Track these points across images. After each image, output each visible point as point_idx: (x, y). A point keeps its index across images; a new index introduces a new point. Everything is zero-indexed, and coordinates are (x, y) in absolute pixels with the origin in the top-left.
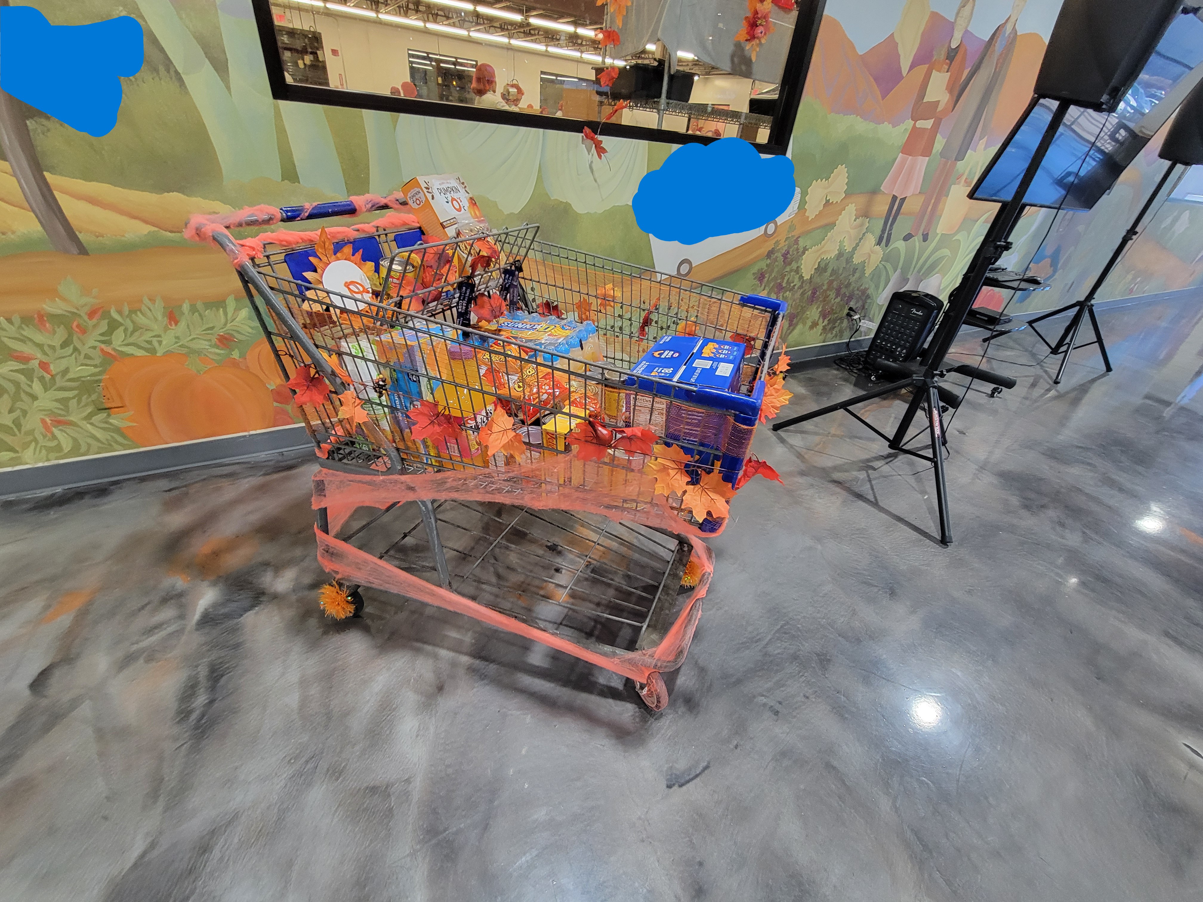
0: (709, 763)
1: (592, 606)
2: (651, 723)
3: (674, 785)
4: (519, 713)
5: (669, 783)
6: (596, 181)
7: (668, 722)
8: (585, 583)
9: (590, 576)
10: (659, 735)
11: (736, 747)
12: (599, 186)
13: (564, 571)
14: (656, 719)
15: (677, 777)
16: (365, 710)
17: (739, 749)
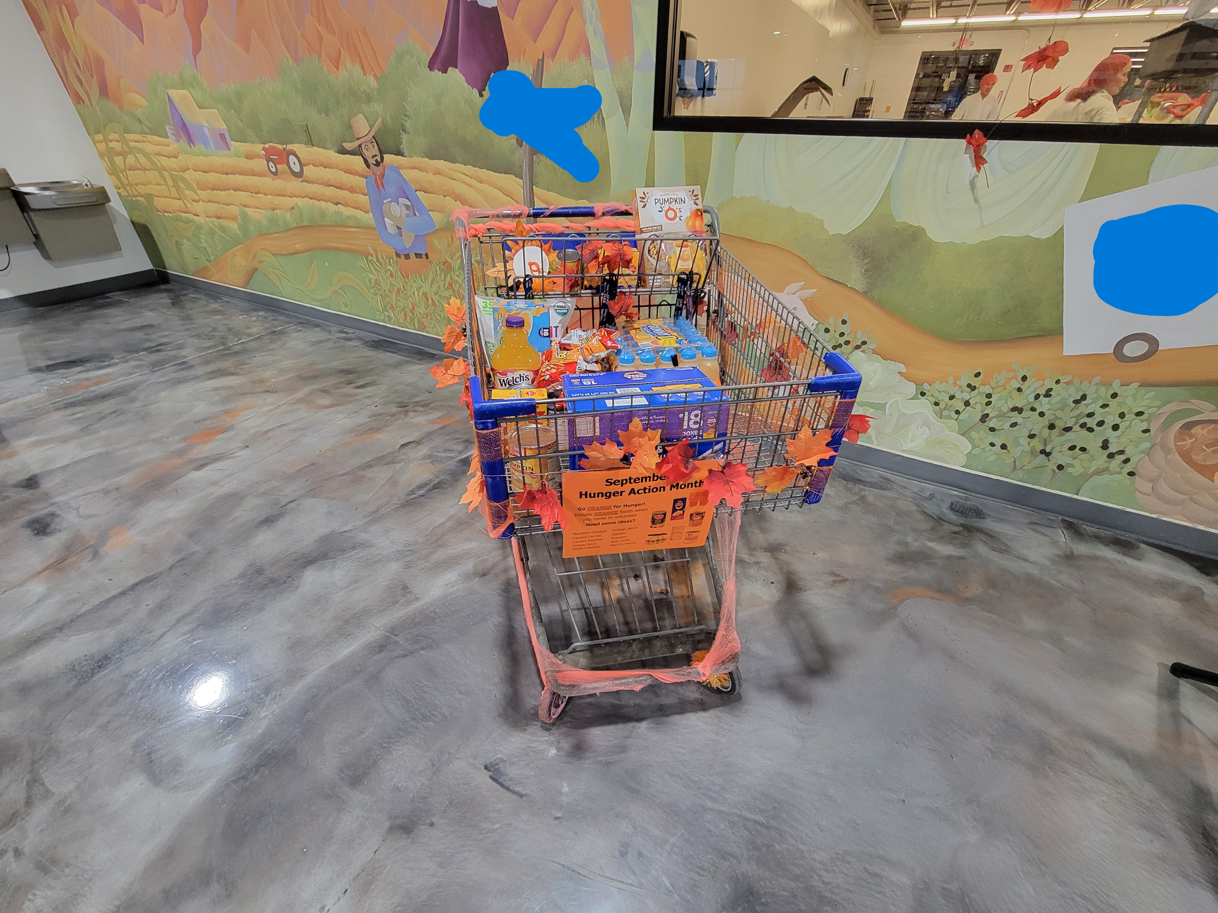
0: (525, 795)
1: (621, 619)
2: (536, 725)
3: (489, 771)
4: (492, 627)
5: (488, 766)
6: (976, 201)
7: (545, 739)
8: (641, 602)
9: (651, 601)
10: (529, 737)
11: (557, 818)
12: (980, 208)
13: (640, 581)
14: (542, 727)
15: (498, 771)
16: (449, 552)
17: (556, 822)
